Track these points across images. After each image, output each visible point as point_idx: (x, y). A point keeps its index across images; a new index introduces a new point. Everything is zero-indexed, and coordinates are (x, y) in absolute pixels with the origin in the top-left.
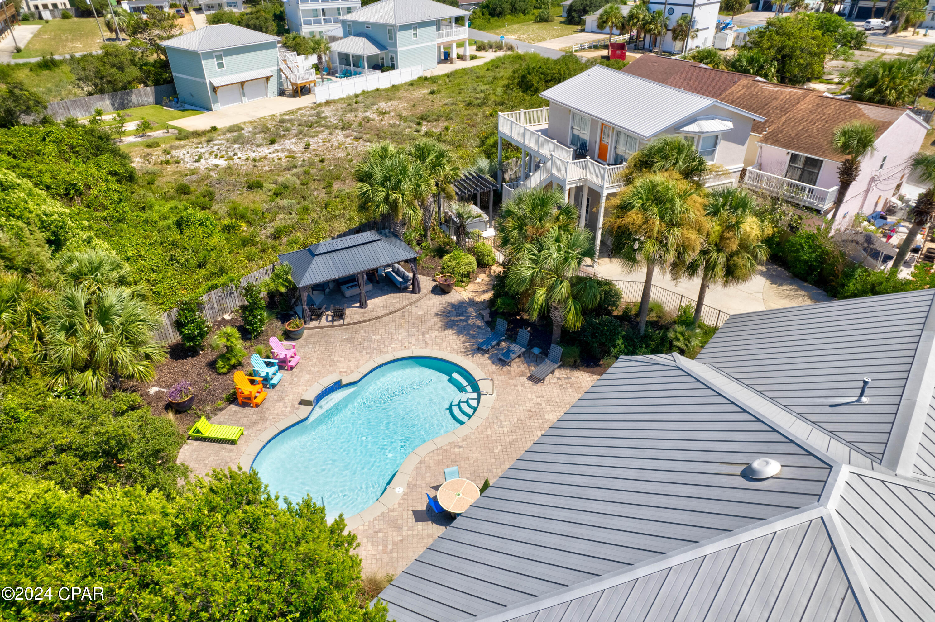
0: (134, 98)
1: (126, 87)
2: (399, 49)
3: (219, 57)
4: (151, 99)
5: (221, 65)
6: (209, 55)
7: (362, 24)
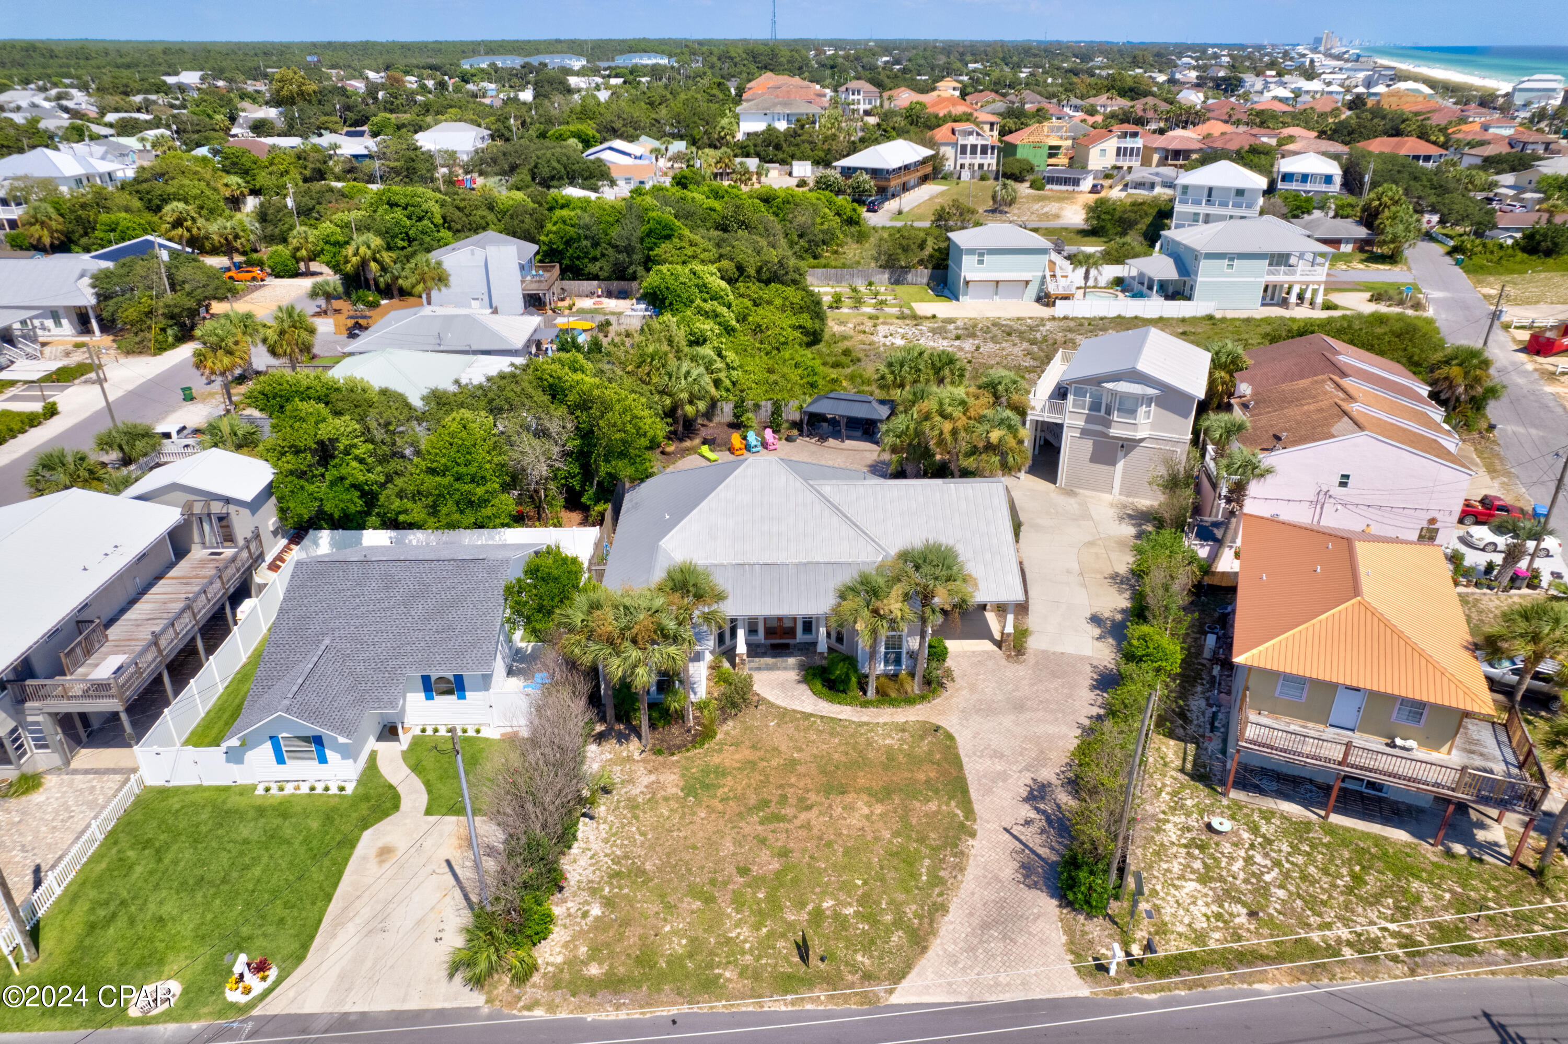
0: (910, 277)
1: (907, 269)
2: (1199, 279)
3: (981, 255)
4: (925, 280)
5: (981, 262)
6: (971, 252)
7: (1178, 244)
